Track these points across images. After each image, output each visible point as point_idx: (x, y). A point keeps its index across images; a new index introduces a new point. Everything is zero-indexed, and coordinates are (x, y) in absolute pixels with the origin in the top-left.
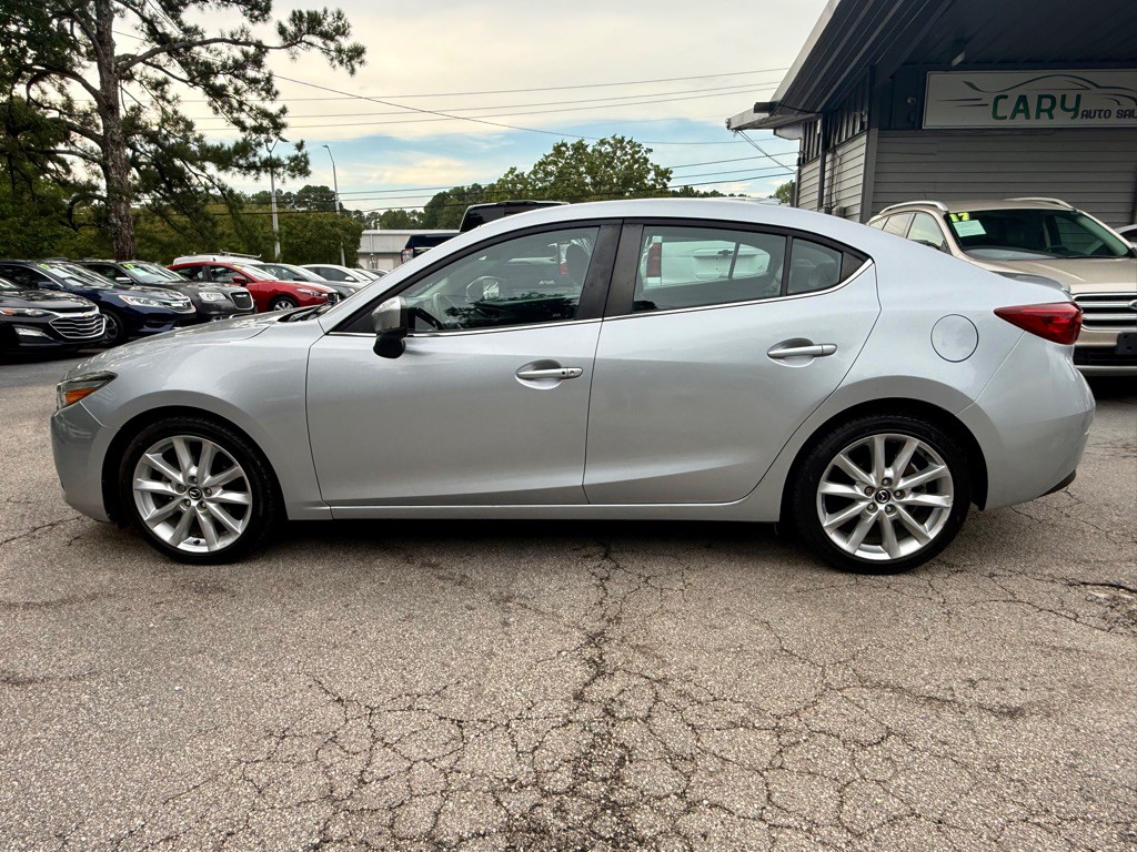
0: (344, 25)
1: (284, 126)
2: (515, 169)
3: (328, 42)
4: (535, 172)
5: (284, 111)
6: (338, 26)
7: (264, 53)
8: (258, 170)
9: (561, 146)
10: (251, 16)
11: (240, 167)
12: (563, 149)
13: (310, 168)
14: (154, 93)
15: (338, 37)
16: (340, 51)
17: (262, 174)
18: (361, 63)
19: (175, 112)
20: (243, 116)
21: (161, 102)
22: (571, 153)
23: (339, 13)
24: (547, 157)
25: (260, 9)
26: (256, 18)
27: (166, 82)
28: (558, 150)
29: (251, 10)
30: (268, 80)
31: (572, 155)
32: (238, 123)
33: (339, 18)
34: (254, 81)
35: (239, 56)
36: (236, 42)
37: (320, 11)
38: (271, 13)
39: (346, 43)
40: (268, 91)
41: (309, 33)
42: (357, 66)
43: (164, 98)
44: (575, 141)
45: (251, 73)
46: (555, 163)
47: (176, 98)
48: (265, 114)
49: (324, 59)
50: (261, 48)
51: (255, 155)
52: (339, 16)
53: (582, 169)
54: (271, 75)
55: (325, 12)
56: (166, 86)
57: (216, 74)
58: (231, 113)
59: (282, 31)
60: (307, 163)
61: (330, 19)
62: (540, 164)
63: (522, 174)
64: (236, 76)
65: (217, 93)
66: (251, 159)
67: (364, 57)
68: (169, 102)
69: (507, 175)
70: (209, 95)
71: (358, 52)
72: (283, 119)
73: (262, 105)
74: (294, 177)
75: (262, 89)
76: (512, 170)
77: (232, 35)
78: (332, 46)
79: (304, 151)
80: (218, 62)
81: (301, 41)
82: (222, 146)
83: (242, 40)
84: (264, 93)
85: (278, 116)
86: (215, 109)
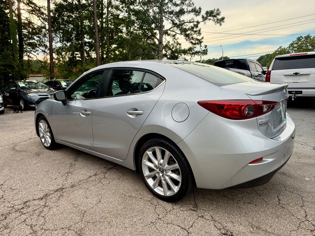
0: (219, 12)
1: (202, 42)
2: (282, 47)
3: (214, 18)
4: (290, 47)
5: (203, 38)
6: (217, 13)
7: (199, 24)
8: (194, 54)
9: (300, 37)
10: (196, 15)
11: (190, 54)
12: (301, 38)
13: (208, 53)
14: (173, 38)
15: (217, 16)
16: (218, 20)
17: (195, 55)
18: (223, 22)
19: (177, 42)
20: (192, 41)
21: (174, 39)
22: (304, 39)
23: (218, 9)
24: (294, 42)
25: (198, 13)
26: (197, 15)
27: (176, 35)
28: (299, 39)
29: (196, 13)
30: (200, 31)
31: (304, 40)
32: (191, 42)
33: (218, 11)
34: (196, 31)
35: (193, 26)
36: (190, 22)
37: (213, 10)
38: (201, 13)
39: (219, 17)
40: (199, 33)
41: (209, 16)
42: (222, 23)
43: (175, 39)
44: (306, 35)
45: (195, 29)
46: (297, 43)
47: (178, 38)
48: (197, 40)
49: (213, 23)
50: (198, 22)
51: (194, 50)
52: (218, 10)
53: (308, 45)
54: (200, 29)
55: (214, 10)
56: (176, 36)
57: (187, 31)
58: (190, 40)
59: (203, 17)
60: (207, 51)
61: (215, 12)
62: (291, 44)
63: (284, 48)
64: (192, 31)
65: (187, 36)
66: (193, 52)
67: (224, 20)
68: (176, 39)
69: (278, 49)
70: (185, 36)
71: (223, 19)
72: (203, 40)
73: (197, 37)
74: (203, 55)
75: (198, 33)
76: (280, 47)
77: (190, 21)
78: (215, 18)
79: (206, 48)
80: (187, 28)
81: (207, 19)
82: (185, 49)
83: (192, 21)
84: (198, 34)
85: (201, 40)
86: (187, 40)
